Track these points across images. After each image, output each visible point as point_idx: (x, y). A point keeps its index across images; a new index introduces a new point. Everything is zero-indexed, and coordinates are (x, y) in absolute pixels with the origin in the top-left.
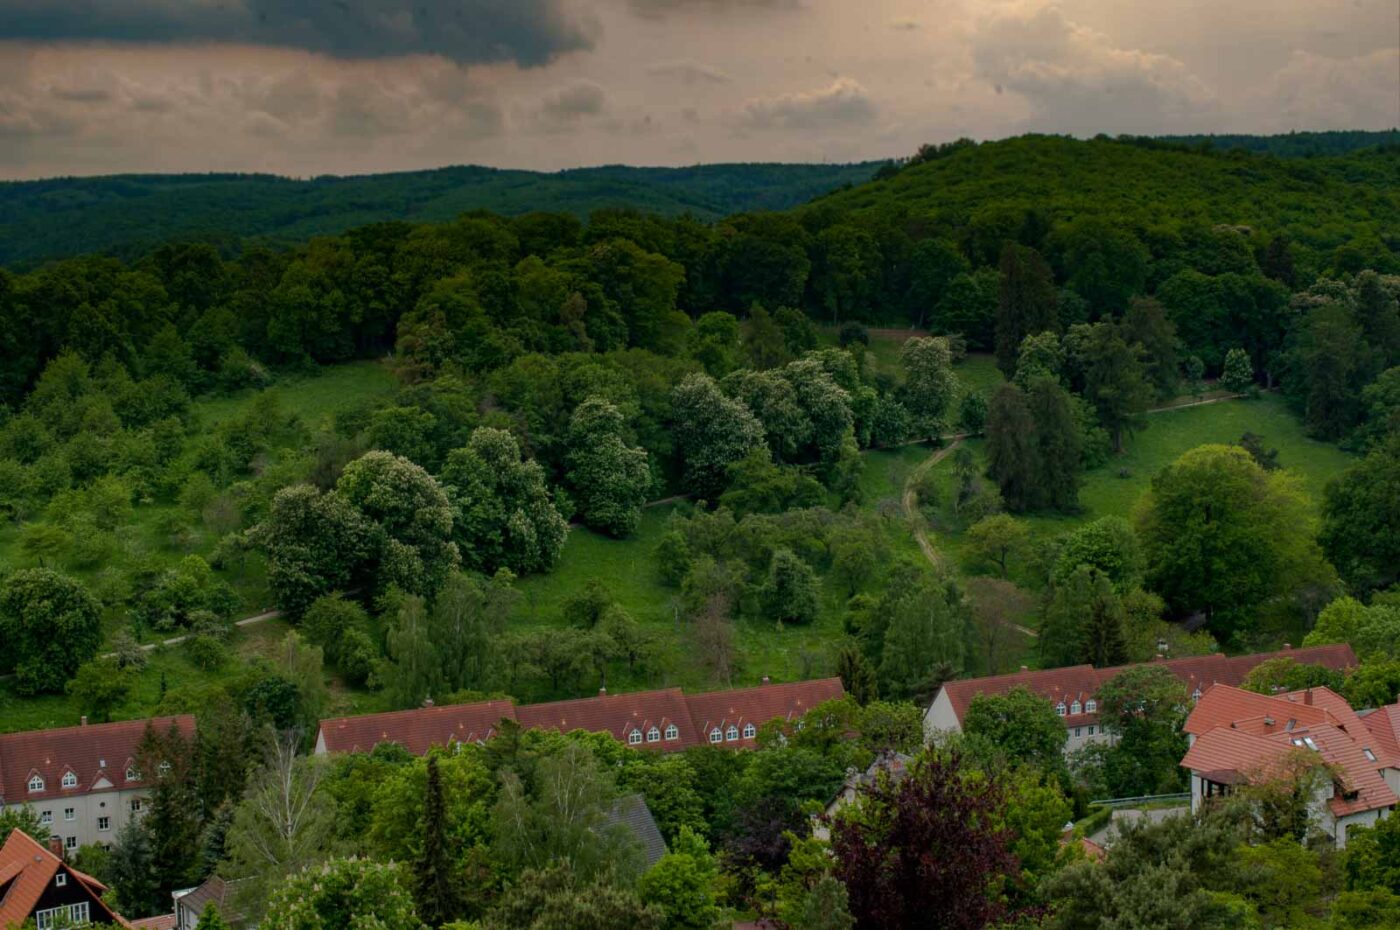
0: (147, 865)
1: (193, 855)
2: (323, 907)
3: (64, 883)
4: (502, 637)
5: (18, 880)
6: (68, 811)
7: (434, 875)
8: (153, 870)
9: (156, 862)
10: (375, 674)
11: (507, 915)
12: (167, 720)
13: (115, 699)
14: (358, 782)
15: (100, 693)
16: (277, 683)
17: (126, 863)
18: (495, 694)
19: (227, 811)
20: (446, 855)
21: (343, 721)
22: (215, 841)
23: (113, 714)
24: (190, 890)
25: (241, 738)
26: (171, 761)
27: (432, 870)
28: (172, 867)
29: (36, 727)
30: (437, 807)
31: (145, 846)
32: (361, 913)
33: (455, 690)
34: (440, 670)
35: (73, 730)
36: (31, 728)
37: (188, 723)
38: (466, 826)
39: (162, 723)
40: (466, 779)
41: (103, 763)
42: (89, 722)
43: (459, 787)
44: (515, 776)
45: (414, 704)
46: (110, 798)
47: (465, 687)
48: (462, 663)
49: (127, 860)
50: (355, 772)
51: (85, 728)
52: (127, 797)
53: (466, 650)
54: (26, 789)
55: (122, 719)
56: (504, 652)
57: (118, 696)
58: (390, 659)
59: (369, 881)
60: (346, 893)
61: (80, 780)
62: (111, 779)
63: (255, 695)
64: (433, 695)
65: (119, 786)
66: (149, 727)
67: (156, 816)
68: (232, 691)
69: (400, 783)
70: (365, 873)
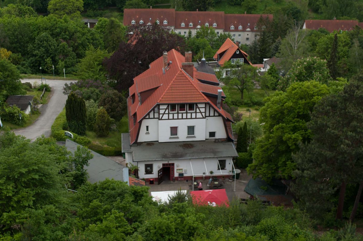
0: (258, 51)
1: (269, 50)
2: (306, 68)
3: (238, 53)
4: (358, 3)
5: (228, 51)
6: (240, 35)
7: (332, 65)
8: (259, 53)
9: (260, 51)
10: (321, 9)
11: (357, 78)
12: (266, 15)
13: (253, 8)
14: (313, 37)
15: (250, 6)
16: (295, 9)
17: (253, 50)
18: (354, 19)
19: (279, 40)
20: (336, 60)
21: (311, 21)
22: (275, 48)
23: (252, 12)
24: (268, 59)
25: (284, 22)
26: (266, 26)
27: (331, 63)
28: (264, 53)
29: (233, 13)
30: (335, 47)
31: (258, 46)
32: (316, 72)
33: (342, 16)
34: (339, 10)
35: (243, 15)
36: (232, 13)
37: (271, 16)
38: (342, 53)
39: (265, 16)
40: (344, 40)
41: (249, 24)
42: (247, 13)
43: (342, 42)
44: (358, 41)
45: (331, 18)
46: (250, 33)
47: (345, 16)
48: (345, 9)
49: (253, 49)
50: (313, 35)
51: (246, 15)
52: (254, 33)
53: (347, 6)
54: (230, 28)
55: (254, 14)
56: (357, 7)
57: (254, 7)
58: (326, 5)
59: (319, 64)
60: (312, 66)
61: (243, 28)
62: (250, 29)
63: (289, 11)
64: (336, 17)
65: (252, 30)
66: (261, 16)
67: (261, 40)
68: (284, 10)
69: (326, 39)
70: (318, 61)
